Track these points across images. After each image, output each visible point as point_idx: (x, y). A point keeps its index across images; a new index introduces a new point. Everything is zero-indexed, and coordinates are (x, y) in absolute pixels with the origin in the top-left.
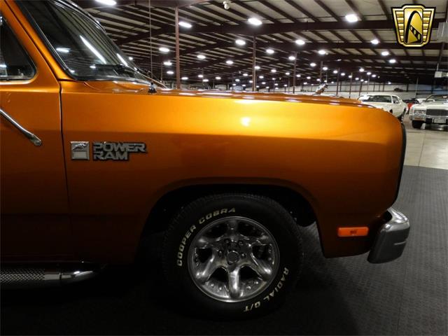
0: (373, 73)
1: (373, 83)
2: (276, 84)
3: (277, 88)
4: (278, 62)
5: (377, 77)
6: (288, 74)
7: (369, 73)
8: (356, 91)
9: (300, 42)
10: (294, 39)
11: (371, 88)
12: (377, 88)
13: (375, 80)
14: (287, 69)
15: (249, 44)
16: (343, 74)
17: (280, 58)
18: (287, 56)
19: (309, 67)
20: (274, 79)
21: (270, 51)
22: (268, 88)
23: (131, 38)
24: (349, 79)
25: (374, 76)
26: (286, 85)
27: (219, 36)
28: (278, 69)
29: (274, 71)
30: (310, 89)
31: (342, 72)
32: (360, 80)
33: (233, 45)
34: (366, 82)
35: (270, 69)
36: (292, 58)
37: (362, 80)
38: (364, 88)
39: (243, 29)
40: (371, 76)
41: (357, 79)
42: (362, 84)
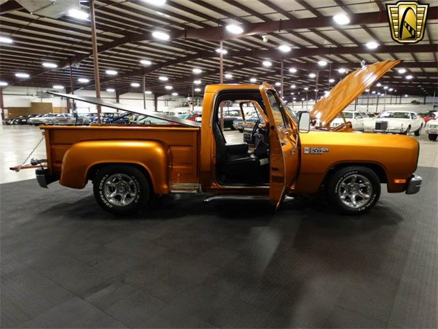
0: (390, 88)
1: (390, 96)
2: (295, 99)
3: (294, 102)
4: (298, 79)
5: (393, 91)
6: (306, 89)
7: (386, 88)
8: (372, 104)
9: (323, 63)
10: (317, 60)
11: (388, 100)
12: (394, 100)
13: (393, 93)
14: (306, 84)
15: (275, 65)
17: (302, 75)
18: (308, 73)
19: (328, 82)
20: (292, 94)
21: (293, 70)
22: (286, 101)
23: (170, 62)
24: (367, 93)
25: (391, 90)
26: (303, 99)
27: (249, 59)
28: (297, 85)
29: (293, 87)
32: (376, 93)
33: (260, 65)
34: (383, 95)
35: (290, 85)
36: (312, 76)
37: (379, 94)
38: (381, 101)
39: (272, 52)
40: (387, 90)
41: (374, 92)
42: (378, 97)
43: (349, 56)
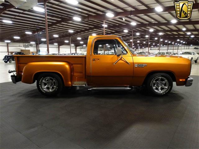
1: (184, 45)
2: (139, 47)
3: (139, 49)
4: (140, 38)
5: (185, 43)
6: (144, 43)
7: (182, 41)
8: (176, 49)
9: (151, 30)
10: (149, 29)
11: (183, 47)
12: (186, 47)
13: (185, 44)
14: (144, 41)
15: (129, 31)
16: (170, 42)
17: (142, 36)
18: (145, 35)
19: (154, 39)
20: (138, 45)
21: (138, 34)
22: (135, 49)
23: (82, 31)
24: (173, 44)
25: (184, 42)
26: (143, 47)
27: (117, 29)
28: (140, 41)
29: (138, 42)
30: (154, 49)
31: (169, 41)
32: (177, 44)
33: (123, 32)
34: (180, 45)
36: (147, 36)
38: (180, 48)
39: (128, 26)
40: (182, 43)
42: (178, 46)
43: (164, 27)
